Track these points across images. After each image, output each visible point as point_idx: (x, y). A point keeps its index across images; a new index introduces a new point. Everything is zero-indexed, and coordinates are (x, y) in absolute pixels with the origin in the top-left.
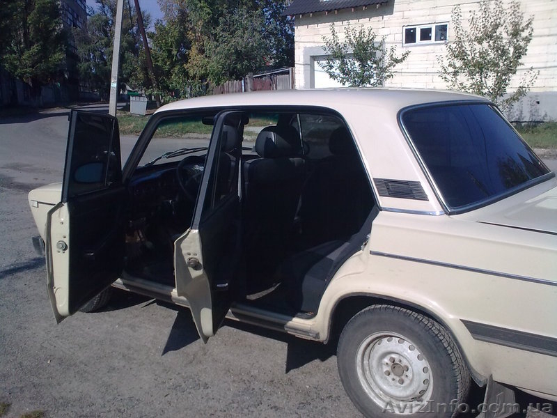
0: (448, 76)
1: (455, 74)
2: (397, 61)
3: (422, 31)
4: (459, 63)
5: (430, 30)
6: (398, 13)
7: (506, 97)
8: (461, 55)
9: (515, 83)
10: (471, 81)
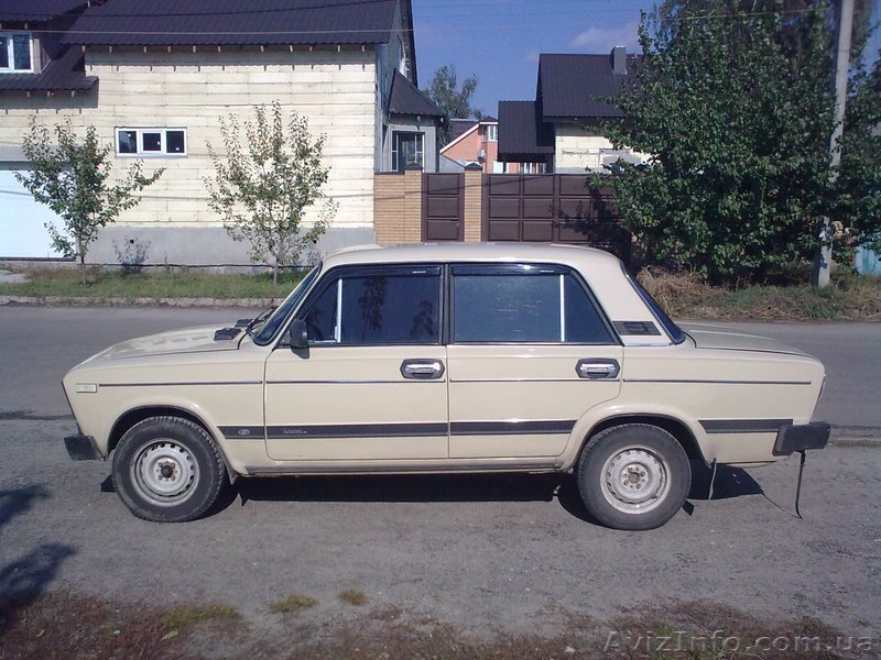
0: (220, 206)
1: (227, 202)
2: (143, 182)
3: (146, 136)
4: (234, 189)
5: (158, 136)
6: (106, 108)
7: (302, 235)
8: (238, 178)
9: (310, 217)
10: (253, 213)
